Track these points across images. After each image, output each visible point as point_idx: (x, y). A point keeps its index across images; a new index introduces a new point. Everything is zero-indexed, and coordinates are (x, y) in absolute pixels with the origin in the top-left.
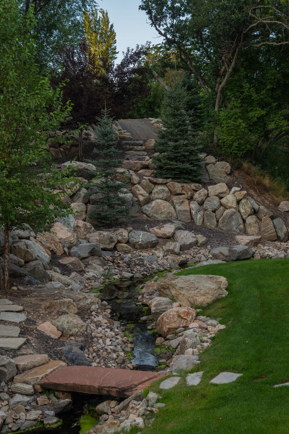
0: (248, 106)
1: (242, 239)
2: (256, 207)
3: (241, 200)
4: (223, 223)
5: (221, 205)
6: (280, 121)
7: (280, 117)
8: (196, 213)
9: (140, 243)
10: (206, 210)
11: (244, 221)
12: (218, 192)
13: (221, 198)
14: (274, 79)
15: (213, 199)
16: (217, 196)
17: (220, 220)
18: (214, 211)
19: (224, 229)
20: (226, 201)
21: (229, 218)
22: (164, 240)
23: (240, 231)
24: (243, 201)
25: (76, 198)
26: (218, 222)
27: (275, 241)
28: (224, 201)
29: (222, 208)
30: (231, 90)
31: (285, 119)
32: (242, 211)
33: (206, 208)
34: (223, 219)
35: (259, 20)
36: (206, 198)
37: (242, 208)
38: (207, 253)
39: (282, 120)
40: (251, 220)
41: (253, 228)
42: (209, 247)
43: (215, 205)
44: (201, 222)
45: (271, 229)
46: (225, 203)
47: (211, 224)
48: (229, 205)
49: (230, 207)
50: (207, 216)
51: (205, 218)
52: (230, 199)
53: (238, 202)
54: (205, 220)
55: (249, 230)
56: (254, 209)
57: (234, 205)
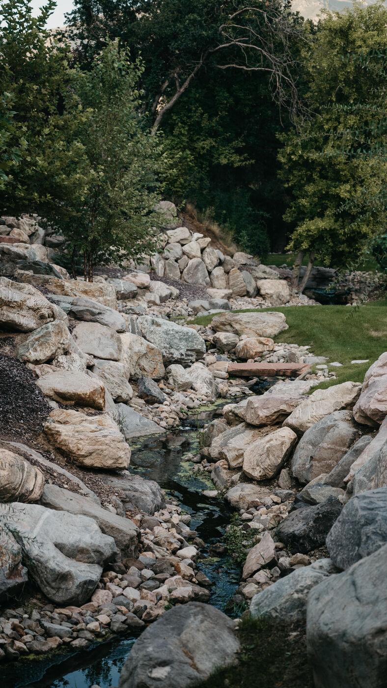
0: (194, 134)
1: (217, 293)
2: (222, 257)
3: (205, 248)
4: (188, 274)
5: (184, 253)
6: (230, 155)
7: (230, 150)
8: (157, 262)
9: (122, 292)
10: (167, 259)
11: (210, 273)
12: (178, 239)
13: (183, 245)
14: (226, 104)
15: (174, 246)
16: (178, 242)
17: (185, 270)
18: (176, 261)
19: (190, 281)
20: (190, 249)
21: (195, 268)
22: (142, 290)
23: (207, 284)
24: (207, 249)
25: (34, 238)
26: (181, 273)
27: (244, 296)
28: (186, 248)
29: (185, 257)
30: (178, 113)
31: (235, 153)
32: (208, 261)
33: (167, 257)
34: (189, 270)
35: (232, 41)
36: (166, 245)
37: (208, 257)
38: (185, 307)
39: (233, 153)
40: (218, 272)
41: (220, 282)
42: (185, 299)
43: (177, 253)
44: (163, 273)
45: (242, 283)
46: (188, 251)
47: (175, 275)
48: (194, 254)
49: (194, 257)
50: (169, 266)
51: (167, 269)
52: (193, 247)
53: (202, 250)
54: (168, 271)
55: (216, 283)
56: (220, 259)
57: (199, 254)
